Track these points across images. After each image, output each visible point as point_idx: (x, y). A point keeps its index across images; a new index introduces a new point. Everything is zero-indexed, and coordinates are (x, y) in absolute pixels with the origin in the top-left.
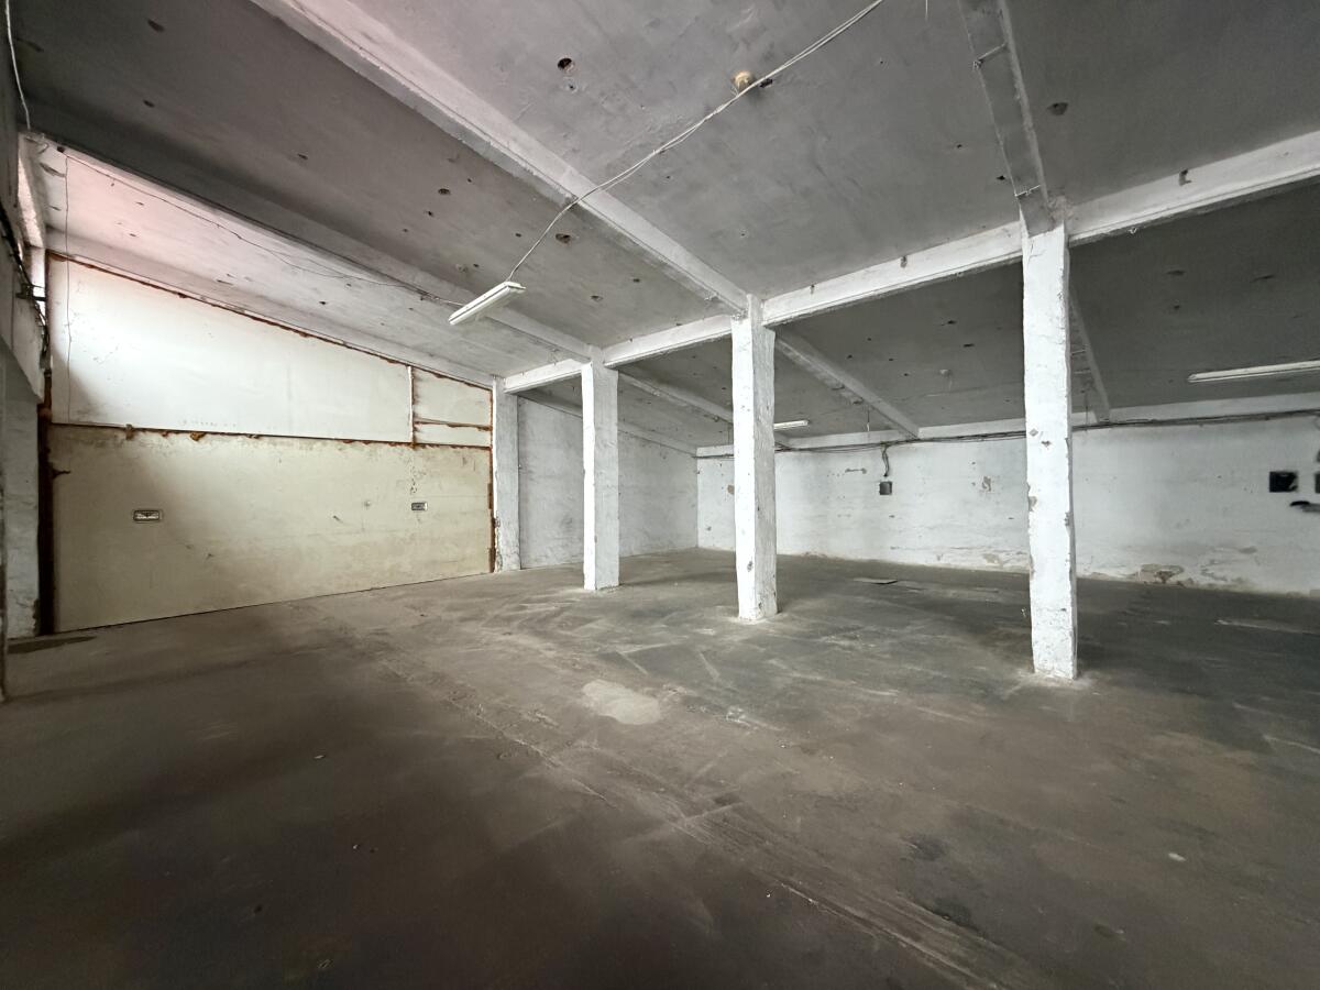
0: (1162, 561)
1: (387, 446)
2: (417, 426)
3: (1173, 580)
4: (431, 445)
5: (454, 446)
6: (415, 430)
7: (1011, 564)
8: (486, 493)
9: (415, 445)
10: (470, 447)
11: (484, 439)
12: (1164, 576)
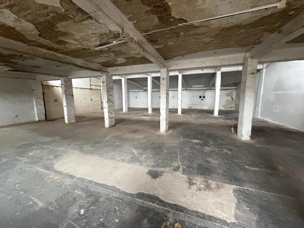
0: (190, 106)
1: (87, 89)
2: (91, 86)
3: (191, 108)
4: (93, 89)
5: (96, 89)
6: (90, 86)
7: (176, 107)
8: (100, 97)
9: (91, 89)
10: (98, 89)
11: (100, 88)
12: (190, 108)
